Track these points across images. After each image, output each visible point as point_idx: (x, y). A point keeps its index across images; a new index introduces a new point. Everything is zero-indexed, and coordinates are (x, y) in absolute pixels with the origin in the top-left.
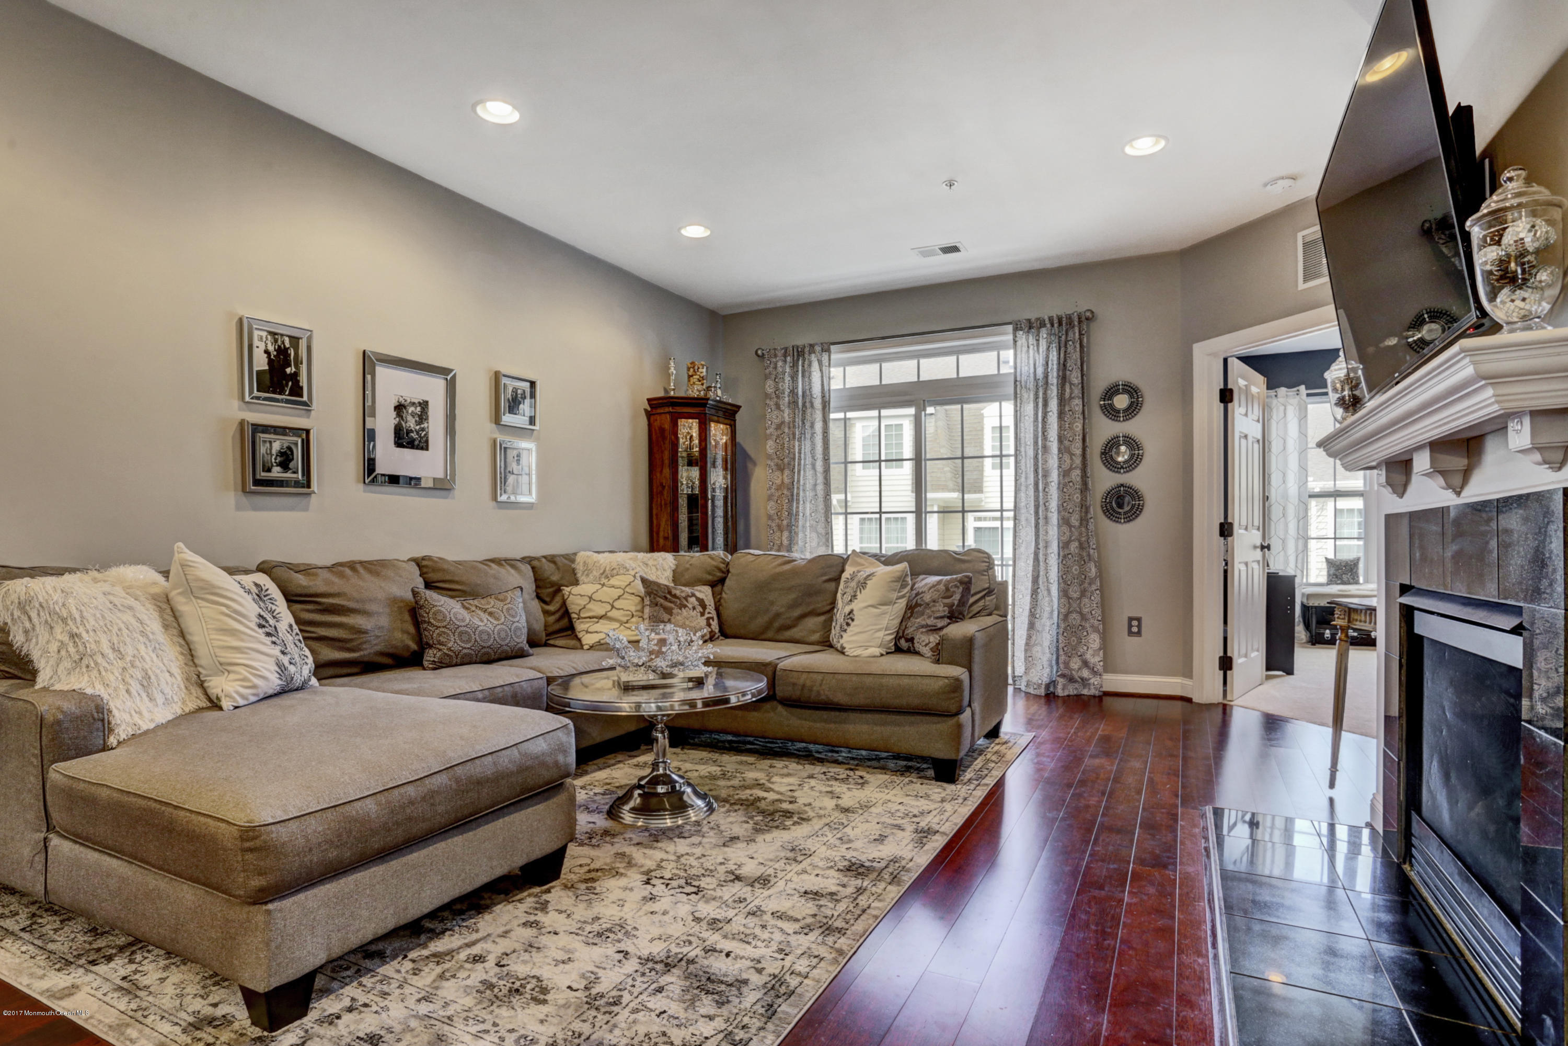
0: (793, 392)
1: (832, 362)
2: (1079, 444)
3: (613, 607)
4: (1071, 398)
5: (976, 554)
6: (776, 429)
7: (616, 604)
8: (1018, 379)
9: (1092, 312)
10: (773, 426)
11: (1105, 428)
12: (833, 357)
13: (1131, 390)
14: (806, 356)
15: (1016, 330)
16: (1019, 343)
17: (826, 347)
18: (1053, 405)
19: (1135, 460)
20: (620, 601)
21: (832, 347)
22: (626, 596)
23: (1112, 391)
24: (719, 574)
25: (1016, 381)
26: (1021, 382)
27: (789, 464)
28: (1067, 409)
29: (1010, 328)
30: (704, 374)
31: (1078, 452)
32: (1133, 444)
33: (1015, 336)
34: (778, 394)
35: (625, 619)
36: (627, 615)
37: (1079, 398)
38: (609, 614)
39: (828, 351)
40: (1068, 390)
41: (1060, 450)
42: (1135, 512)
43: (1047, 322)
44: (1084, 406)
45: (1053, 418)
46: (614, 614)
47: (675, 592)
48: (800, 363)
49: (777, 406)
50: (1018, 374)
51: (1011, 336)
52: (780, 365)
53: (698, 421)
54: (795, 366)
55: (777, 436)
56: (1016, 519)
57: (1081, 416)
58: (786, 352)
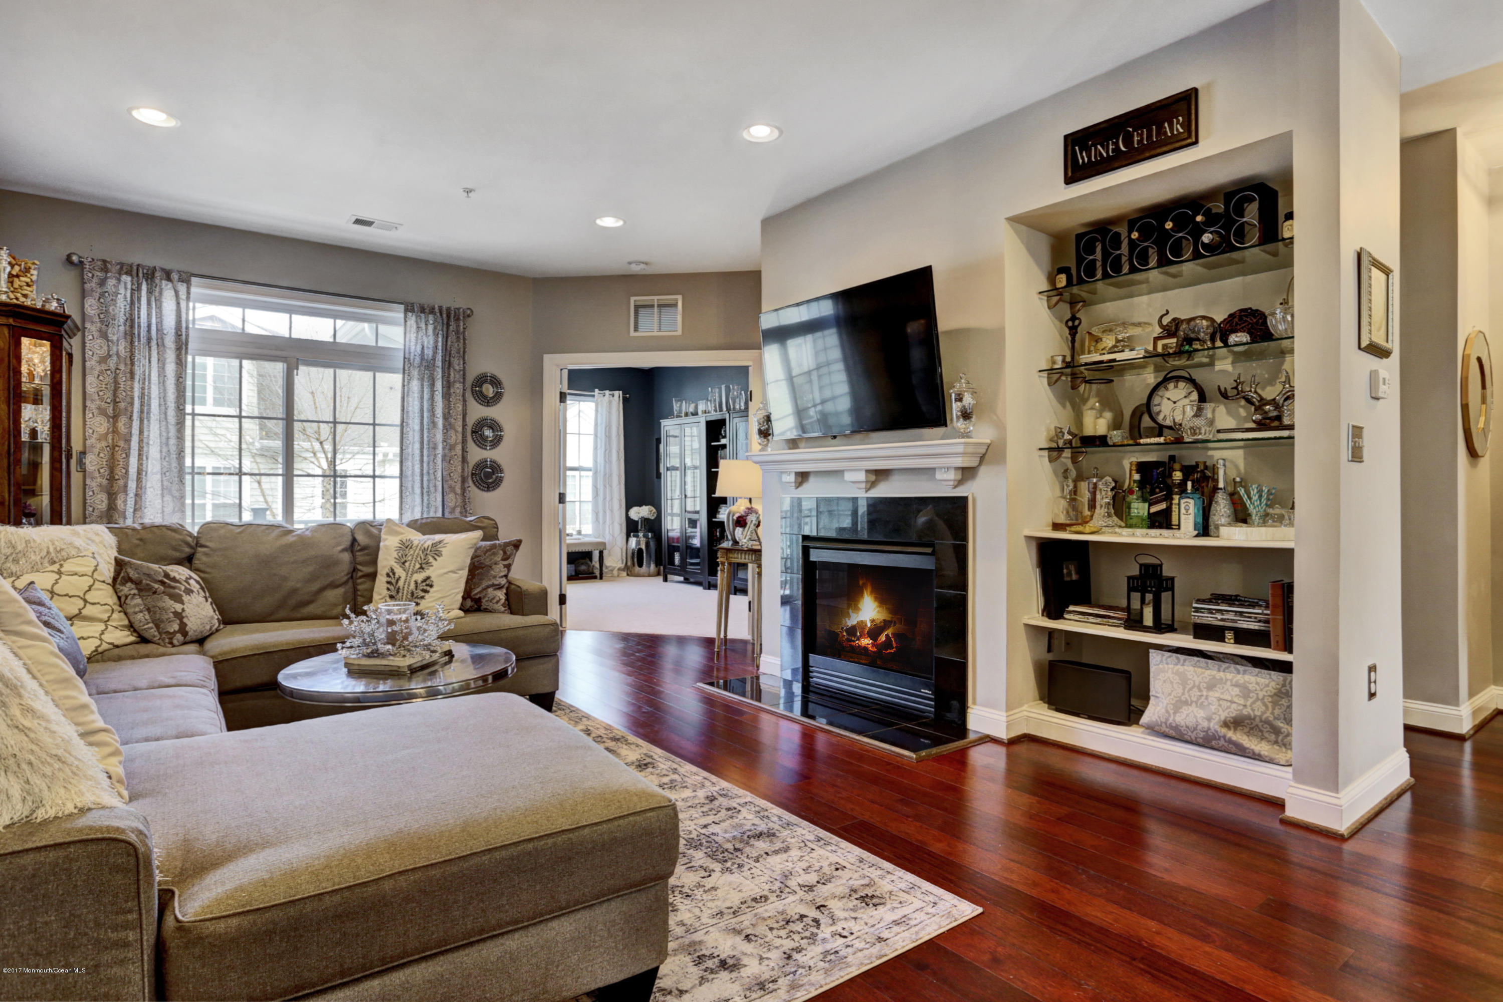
0: (131, 321)
1: (192, 296)
2: (460, 423)
3: (85, 601)
4: (455, 382)
5: (486, 521)
6: (100, 362)
7: (88, 597)
8: (407, 356)
9: (472, 311)
10: (95, 358)
11: (477, 411)
12: (193, 290)
13: (495, 382)
14: (157, 281)
15: (406, 311)
16: (408, 323)
17: (184, 276)
18: (439, 385)
19: (497, 441)
20: (92, 593)
21: (194, 280)
22: (98, 585)
23: (482, 380)
24: (187, 550)
25: (405, 358)
26: (409, 360)
27: (126, 409)
28: (452, 391)
29: (402, 307)
30: (34, 278)
31: (460, 429)
32: (494, 425)
33: (405, 317)
34: (106, 319)
35: (105, 616)
36: (106, 611)
37: (460, 382)
38: (84, 612)
39: (188, 282)
40: (452, 375)
41: (444, 426)
42: (498, 482)
43: (437, 310)
44: (464, 390)
45: (439, 397)
46: (89, 611)
47: (167, 575)
48: (144, 287)
49: (104, 335)
50: (407, 351)
51: (402, 315)
52: (111, 282)
53: (47, 344)
54: (135, 290)
55: (101, 373)
56: (401, 486)
57: (461, 399)
58: (127, 269)
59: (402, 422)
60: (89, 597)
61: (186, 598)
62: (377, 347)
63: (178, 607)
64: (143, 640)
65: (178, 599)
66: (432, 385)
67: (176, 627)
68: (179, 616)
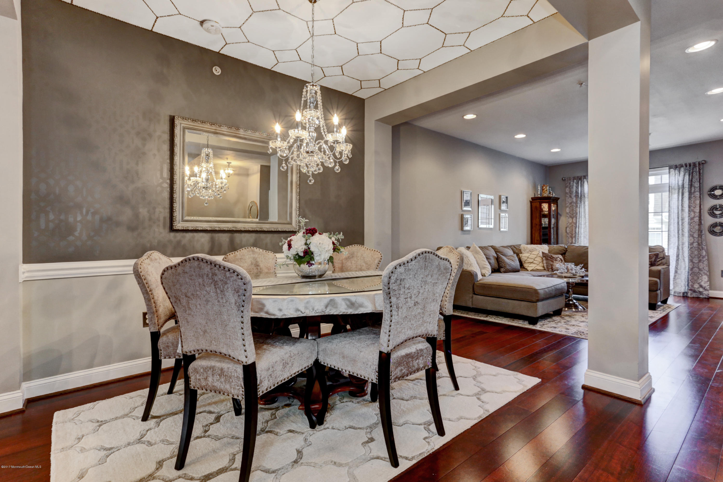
0: (577, 192)
2: (698, 208)
4: (694, 192)
5: (659, 247)
8: (671, 185)
9: (705, 161)
10: (569, 203)
11: (710, 202)
13: (722, 188)
14: (582, 180)
15: (670, 169)
16: (671, 173)
18: (686, 195)
22: (538, 257)
23: (714, 189)
24: (564, 252)
25: (669, 186)
26: (672, 187)
27: (575, 216)
28: (693, 196)
29: (668, 168)
30: (548, 188)
31: (698, 211)
32: (721, 207)
33: (669, 171)
34: (571, 192)
35: (538, 264)
36: (539, 262)
37: (698, 192)
40: (693, 189)
41: (689, 210)
43: (684, 165)
44: (700, 194)
45: (686, 199)
46: (535, 262)
47: (552, 256)
48: (580, 182)
49: (571, 197)
50: (671, 184)
51: (668, 171)
52: (572, 183)
53: (547, 204)
54: (577, 183)
55: (570, 207)
56: (669, 234)
57: (699, 198)
58: (574, 178)
59: (669, 211)
60: (535, 259)
61: (554, 261)
62: (661, 184)
63: (552, 263)
64: (545, 270)
65: (553, 262)
66: (683, 194)
67: (550, 267)
68: (552, 265)
